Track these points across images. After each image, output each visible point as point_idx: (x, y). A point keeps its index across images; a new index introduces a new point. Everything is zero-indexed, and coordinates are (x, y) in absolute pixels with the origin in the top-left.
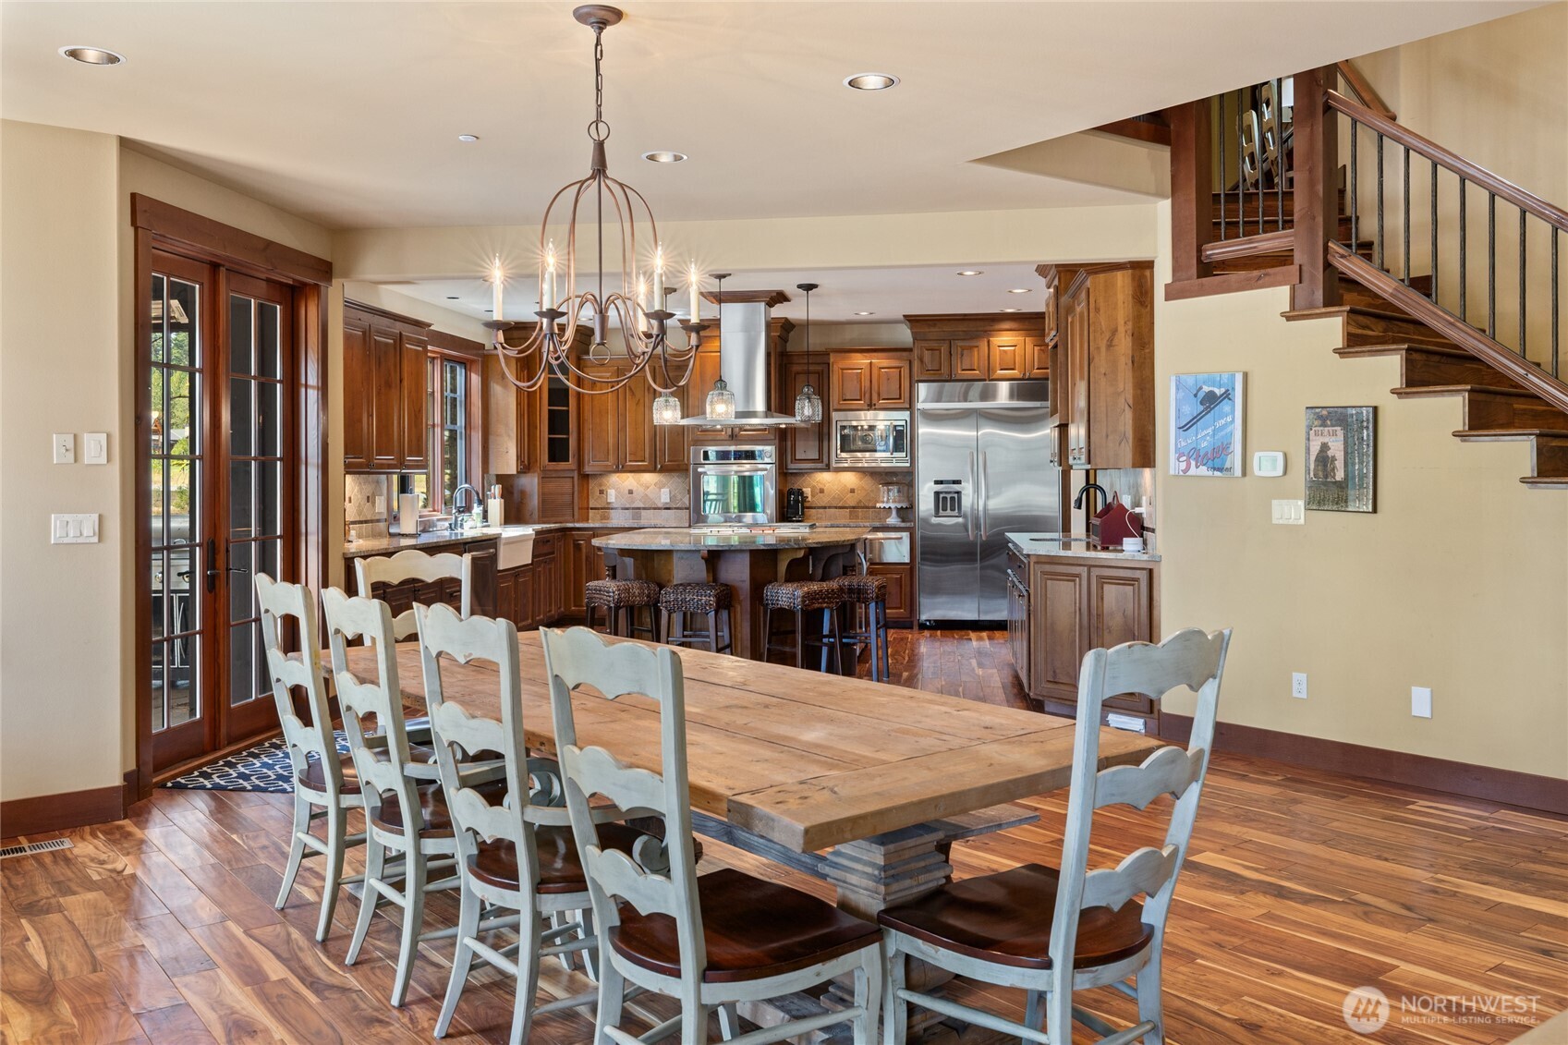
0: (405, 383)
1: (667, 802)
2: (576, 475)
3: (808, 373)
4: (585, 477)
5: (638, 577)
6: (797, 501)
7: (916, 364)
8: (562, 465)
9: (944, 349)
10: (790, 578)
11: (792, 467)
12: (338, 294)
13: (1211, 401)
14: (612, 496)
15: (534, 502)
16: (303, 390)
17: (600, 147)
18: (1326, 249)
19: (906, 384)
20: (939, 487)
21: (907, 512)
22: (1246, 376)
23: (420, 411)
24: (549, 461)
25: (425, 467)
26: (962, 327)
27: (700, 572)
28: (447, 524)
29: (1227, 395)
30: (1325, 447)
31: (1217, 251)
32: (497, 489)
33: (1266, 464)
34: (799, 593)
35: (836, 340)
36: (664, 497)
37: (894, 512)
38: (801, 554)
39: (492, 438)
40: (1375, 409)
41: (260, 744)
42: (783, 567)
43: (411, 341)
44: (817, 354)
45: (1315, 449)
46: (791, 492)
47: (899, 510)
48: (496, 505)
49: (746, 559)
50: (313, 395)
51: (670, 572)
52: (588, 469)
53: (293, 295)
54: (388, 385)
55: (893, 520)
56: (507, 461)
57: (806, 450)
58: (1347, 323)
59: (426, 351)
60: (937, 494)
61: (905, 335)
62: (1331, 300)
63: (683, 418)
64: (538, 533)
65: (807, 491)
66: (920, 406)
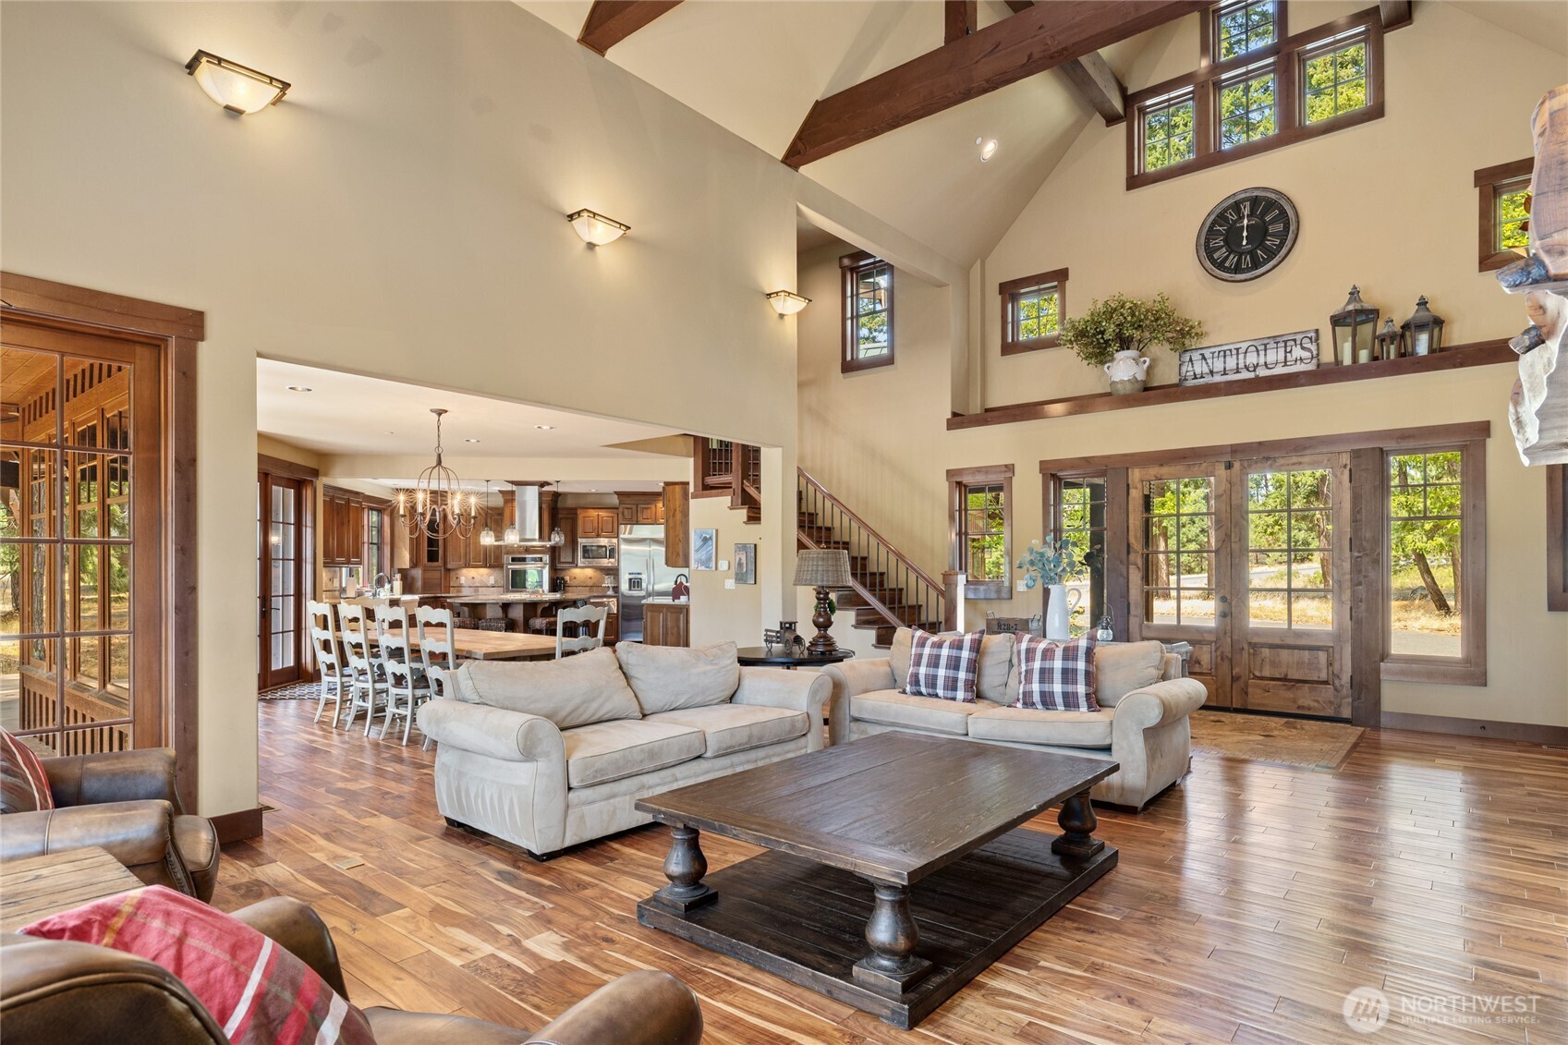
0: (351, 523)
1: (448, 650)
2: (443, 569)
3: (566, 518)
4: (448, 570)
5: (470, 616)
6: (561, 583)
7: (620, 515)
8: (435, 564)
9: (634, 509)
10: (543, 615)
11: (559, 566)
12: (322, 481)
13: (705, 540)
14: (463, 580)
15: (419, 584)
16: (304, 529)
17: (439, 456)
18: (742, 483)
19: (615, 525)
20: (631, 576)
21: (616, 589)
22: (717, 531)
23: (358, 537)
24: (428, 561)
25: (360, 564)
26: (643, 498)
27: (499, 613)
28: (371, 594)
29: (711, 538)
30: (740, 559)
31: (711, 480)
32: (398, 576)
33: (723, 565)
34: (544, 622)
35: (582, 502)
36: (492, 581)
37: (611, 589)
38: (547, 605)
39: (395, 549)
40: (755, 545)
41: (285, 687)
42: (539, 611)
43: (354, 502)
44: (571, 509)
45: (737, 560)
46: (558, 578)
47: (614, 588)
48: (398, 584)
49: (522, 607)
50: (309, 531)
51: (485, 614)
52: (449, 566)
53: (299, 485)
54: (343, 524)
55: (610, 592)
56: (405, 559)
57: (565, 557)
58: (748, 512)
59: (361, 505)
60: (630, 580)
61: (615, 500)
62: (743, 503)
63: (496, 541)
64: (421, 598)
65: (567, 578)
66: (621, 536)
